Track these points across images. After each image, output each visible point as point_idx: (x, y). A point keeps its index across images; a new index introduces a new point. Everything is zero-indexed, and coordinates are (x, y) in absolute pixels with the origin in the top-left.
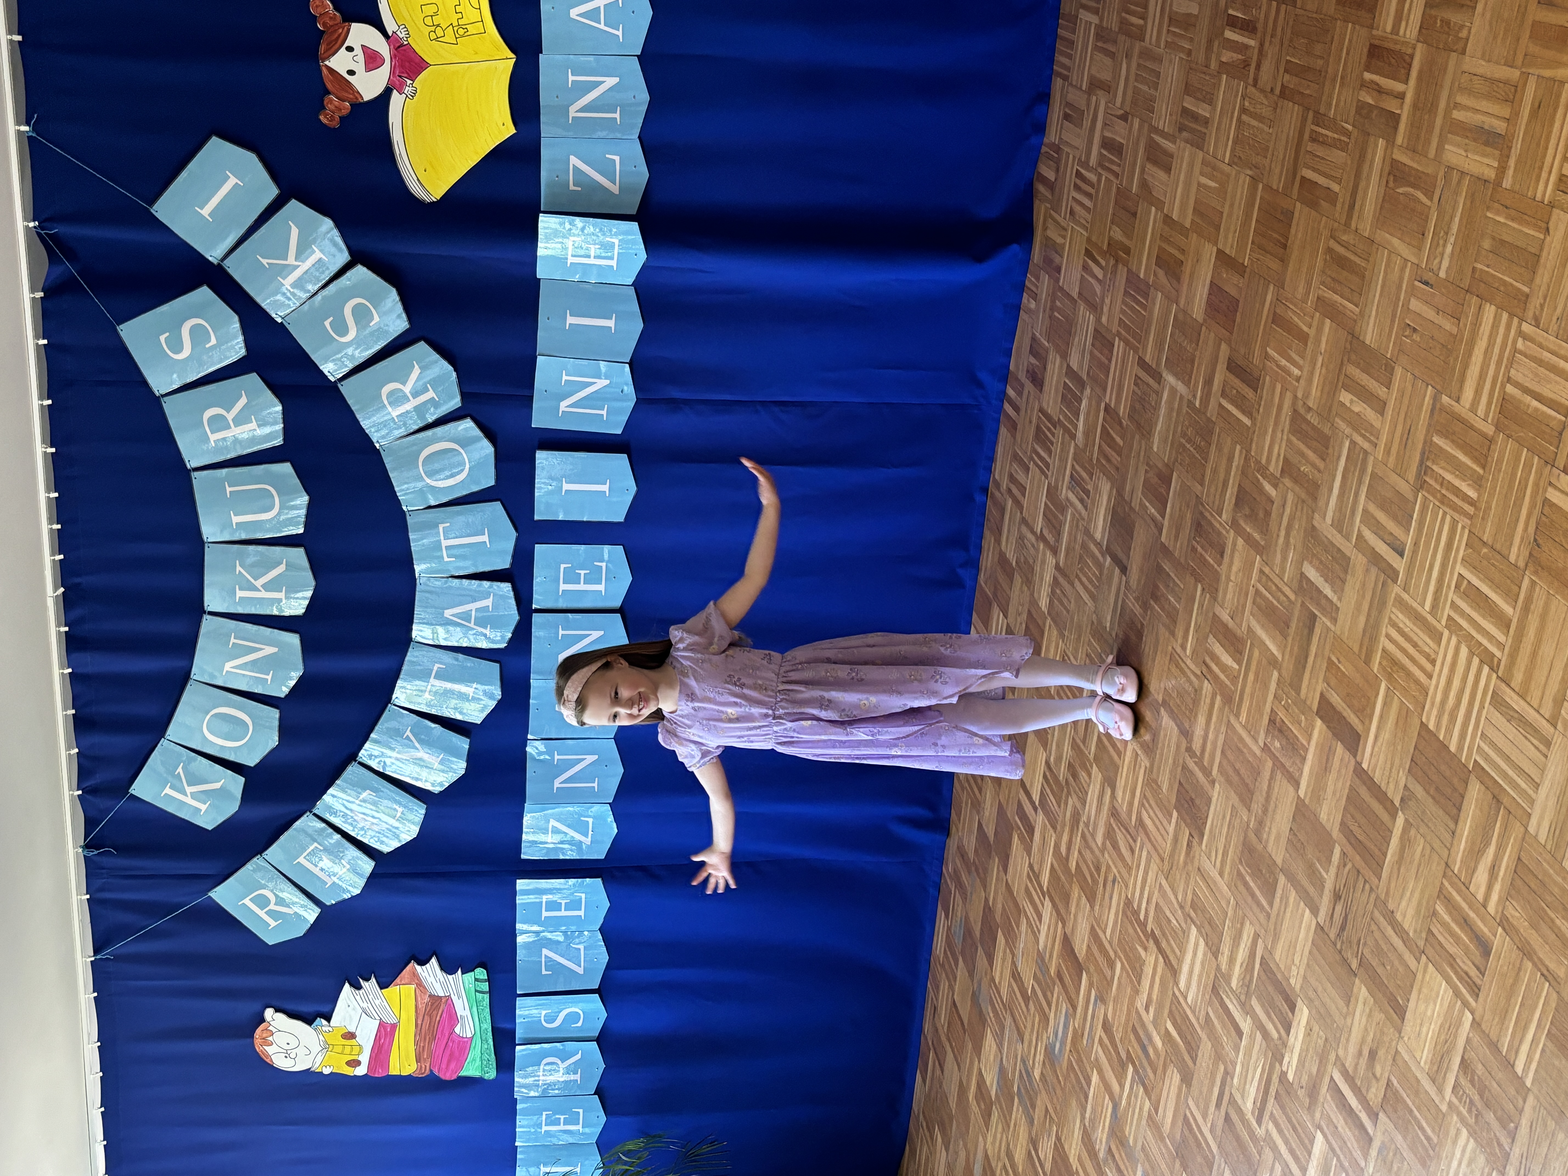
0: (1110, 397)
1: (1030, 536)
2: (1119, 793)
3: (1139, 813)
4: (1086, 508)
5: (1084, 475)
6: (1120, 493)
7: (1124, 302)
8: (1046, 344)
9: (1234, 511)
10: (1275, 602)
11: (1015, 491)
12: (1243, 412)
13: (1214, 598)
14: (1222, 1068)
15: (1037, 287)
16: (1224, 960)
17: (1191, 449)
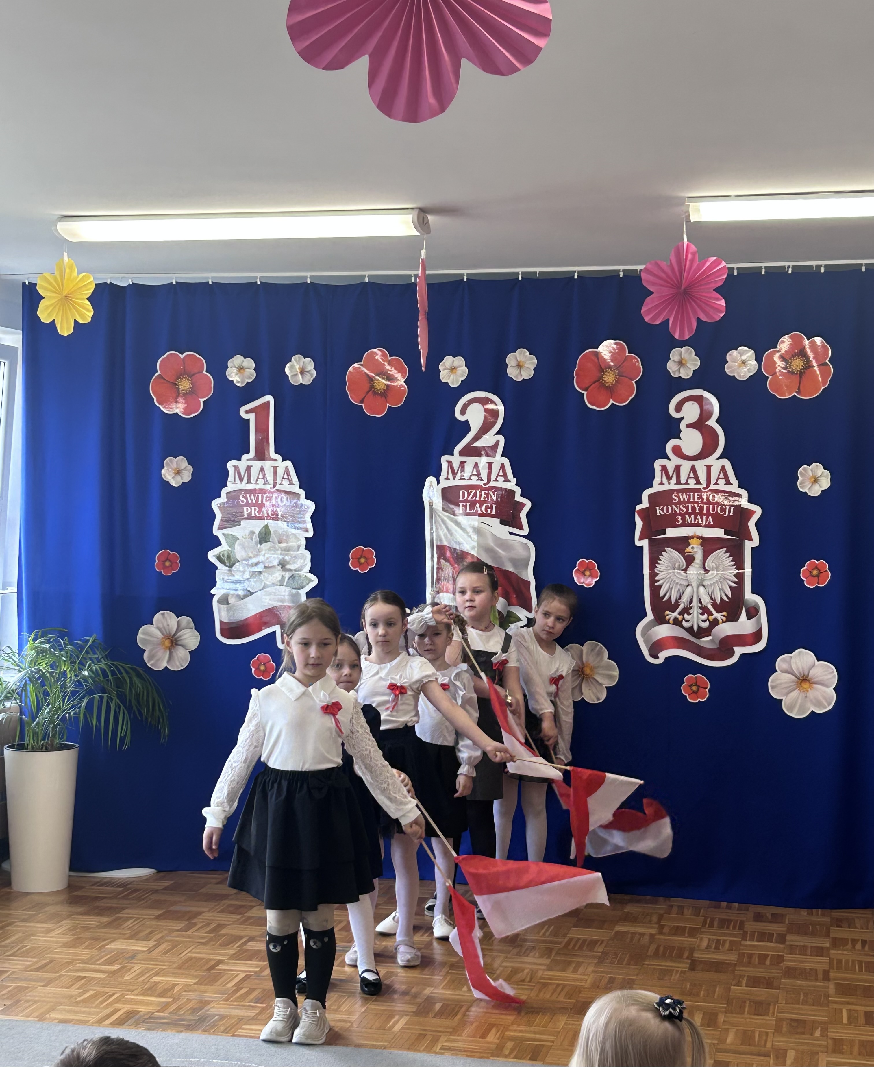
0: (787, 957)
1: (655, 919)
2: (551, 973)
3: (551, 984)
4: (706, 948)
5: (727, 945)
6: (735, 965)
7: (853, 961)
8: (787, 922)
9: (788, 1019)
10: (757, 1039)
11: (675, 909)
12: (849, 1019)
13: (726, 1013)
14: (451, 1030)
15: (818, 915)
16: (515, 1027)
17: (802, 998)
